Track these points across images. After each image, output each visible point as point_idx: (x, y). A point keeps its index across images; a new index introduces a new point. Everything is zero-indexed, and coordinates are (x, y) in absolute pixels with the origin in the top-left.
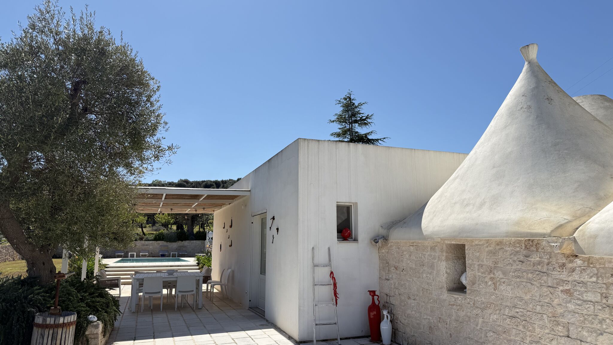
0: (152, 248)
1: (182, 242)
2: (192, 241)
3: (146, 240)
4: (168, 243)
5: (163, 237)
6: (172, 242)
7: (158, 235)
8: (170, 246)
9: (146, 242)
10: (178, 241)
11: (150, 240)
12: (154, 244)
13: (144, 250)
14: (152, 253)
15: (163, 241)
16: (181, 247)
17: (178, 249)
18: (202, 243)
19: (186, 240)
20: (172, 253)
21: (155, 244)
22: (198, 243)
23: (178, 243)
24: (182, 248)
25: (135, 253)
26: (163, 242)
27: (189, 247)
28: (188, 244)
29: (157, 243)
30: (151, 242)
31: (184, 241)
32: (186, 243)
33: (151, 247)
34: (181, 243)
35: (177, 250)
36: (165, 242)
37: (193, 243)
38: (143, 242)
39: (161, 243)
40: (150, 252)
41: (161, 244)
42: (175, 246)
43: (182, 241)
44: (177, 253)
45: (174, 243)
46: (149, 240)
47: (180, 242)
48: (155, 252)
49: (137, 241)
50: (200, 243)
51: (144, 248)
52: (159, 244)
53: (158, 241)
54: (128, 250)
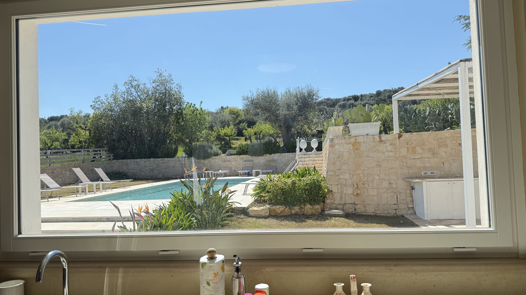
0: (235, 164)
1: (271, 156)
2: (283, 154)
3: (227, 155)
4: (254, 157)
5: (246, 150)
6: (257, 156)
8: (256, 161)
10: (265, 155)
12: (237, 159)
15: (247, 154)
19: (275, 154)
20: (253, 170)
21: (239, 159)
22: (291, 155)
23: (266, 157)
24: (272, 163)
26: (247, 156)
27: (280, 161)
28: (279, 158)
29: (240, 158)
30: (233, 157)
31: (273, 154)
32: (276, 156)
33: (233, 163)
34: (269, 157)
36: (250, 156)
37: (285, 156)
39: (245, 157)
40: (233, 169)
41: (245, 159)
42: (263, 161)
43: (270, 154)
44: (260, 170)
45: (260, 157)
47: (268, 155)
51: (225, 164)
52: (242, 158)
53: (241, 155)
54: (208, 167)
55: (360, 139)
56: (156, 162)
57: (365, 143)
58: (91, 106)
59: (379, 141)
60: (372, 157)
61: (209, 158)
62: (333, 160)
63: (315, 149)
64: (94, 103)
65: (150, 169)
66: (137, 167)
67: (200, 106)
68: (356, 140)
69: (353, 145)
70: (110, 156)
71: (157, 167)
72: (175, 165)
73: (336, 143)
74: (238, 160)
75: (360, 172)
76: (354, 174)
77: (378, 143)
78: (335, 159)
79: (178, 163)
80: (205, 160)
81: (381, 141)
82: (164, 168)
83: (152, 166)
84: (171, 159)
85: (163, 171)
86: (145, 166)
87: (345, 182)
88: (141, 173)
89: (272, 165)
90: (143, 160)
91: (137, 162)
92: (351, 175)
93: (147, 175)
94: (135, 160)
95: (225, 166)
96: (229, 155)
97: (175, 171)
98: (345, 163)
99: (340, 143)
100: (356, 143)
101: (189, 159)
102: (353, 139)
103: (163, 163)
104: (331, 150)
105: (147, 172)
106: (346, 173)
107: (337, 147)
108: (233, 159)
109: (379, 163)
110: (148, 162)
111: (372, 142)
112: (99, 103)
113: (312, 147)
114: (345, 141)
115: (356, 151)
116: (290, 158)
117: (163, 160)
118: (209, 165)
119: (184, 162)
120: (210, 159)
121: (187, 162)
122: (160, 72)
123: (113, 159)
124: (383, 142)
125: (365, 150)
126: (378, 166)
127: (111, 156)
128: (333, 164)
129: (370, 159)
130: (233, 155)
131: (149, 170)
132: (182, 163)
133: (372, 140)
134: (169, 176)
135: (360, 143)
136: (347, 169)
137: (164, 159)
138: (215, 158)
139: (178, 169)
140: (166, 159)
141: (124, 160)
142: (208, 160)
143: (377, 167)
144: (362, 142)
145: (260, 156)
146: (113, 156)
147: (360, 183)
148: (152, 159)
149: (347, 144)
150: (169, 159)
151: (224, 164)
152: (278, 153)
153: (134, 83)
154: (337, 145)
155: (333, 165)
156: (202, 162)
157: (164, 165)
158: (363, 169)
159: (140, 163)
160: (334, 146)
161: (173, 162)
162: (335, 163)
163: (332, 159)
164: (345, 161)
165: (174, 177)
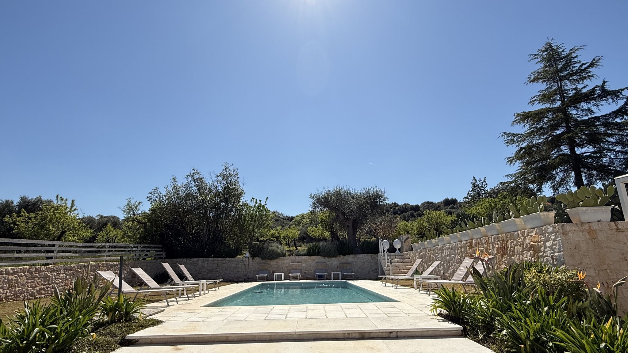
0: (306, 266)
1: (344, 257)
2: (358, 256)
3: (296, 255)
4: (326, 258)
5: (318, 251)
6: (330, 257)
7: (311, 248)
8: (329, 263)
9: (297, 257)
10: (339, 256)
11: (302, 255)
13: (295, 269)
14: (305, 273)
15: (319, 255)
16: (343, 264)
17: (341, 267)
18: (373, 258)
19: (349, 255)
20: (332, 273)
21: (309, 260)
22: (366, 257)
23: (340, 259)
24: (345, 265)
25: (283, 274)
26: (319, 257)
27: (354, 263)
28: (353, 260)
29: (311, 259)
30: (303, 257)
31: (347, 255)
32: (350, 258)
33: (304, 265)
34: (343, 258)
35: (339, 268)
36: (322, 257)
37: (360, 257)
38: (293, 258)
39: (317, 258)
40: (304, 271)
41: (316, 261)
42: (336, 262)
43: (345, 255)
44: (340, 273)
45: (334, 259)
46: (300, 255)
47: (342, 256)
48: (310, 271)
49: (285, 256)
50: (370, 258)
51: (295, 265)
52: (314, 260)
53: (312, 255)
54: (275, 269)
55: (595, 227)
56: (216, 262)
57: (601, 231)
58: (147, 197)
59: (616, 229)
60: (614, 249)
61: (276, 259)
62: (569, 251)
63: (397, 249)
64: (150, 195)
65: (209, 270)
66: (193, 267)
67: (266, 202)
68: (590, 227)
69: (588, 233)
70: (162, 255)
71: (217, 268)
72: (237, 266)
73: (568, 230)
74: (308, 262)
75: (605, 267)
76: (599, 269)
77: (616, 231)
78: (573, 250)
79: (240, 263)
80: (272, 260)
81: (618, 229)
82: (224, 269)
83: (211, 267)
84: (233, 259)
85: (223, 272)
86: (203, 267)
87: (592, 280)
88: (198, 274)
89: (346, 267)
90: (201, 259)
91: (193, 261)
92: (597, 271)
93: (205, 277)
94: (192, 259)
95: (294, 268)
96: (298, 256)
97: (237, 273)
98: (585, 255)
99: (573, 230)
100: (591, 231)
101: (254, 259)
102: (587, 225)
103: (224, 263)
104: (564, 238)
105: (204, 273)
106: (589, 268)
107: (570, 234)
108: (303, 260)
109: (624, 256)
110: (207, 262)
111: (609, 230)
112: (156, 195)
113: (395, 247)
114: (578, 228)
115: (593, 240)
116: (365, 260)
117: (224, 260)
118: (276, 266)
119: (247, 263)
120: (278, 260)
121: (251, 263)
122: (227, 166)
123: (165, 258)
124: (620, 230)
125: (603, 239)
126: (623, 259)
127: (164, 255)
128: (571, 256)
129: (613, 250)
130: (302, 256)
131: (207, 271)
132: (246, 263)
133: (609, 227)
134: (230, 278)
135: (595, 230)
136: (589, 263)
137: (225, 258)
138: (283, 259)
139: (241, 270)
140: (227, 259)
141: (178, 259)
142: (275, 260)
143: (622, 261)
144: (599, 230)
145: (332, 257)
146: (165, 254)
147: (609, 281)
148: (211, 259)
149: (581, 231)
150: (230, 259)
151: (293, 265)
152: (352, 254)
153: (197, 177)
154: (570, 233)
155: (571, 258)
156: (268, 263)
157: (224, 265)
158: (608, 263)
159: (197, 262)
160: (567, 234)
161: (235, 262)
162: (573, 255)
163: (569, 249)
164: (584, 253)
165: (236, 280)
